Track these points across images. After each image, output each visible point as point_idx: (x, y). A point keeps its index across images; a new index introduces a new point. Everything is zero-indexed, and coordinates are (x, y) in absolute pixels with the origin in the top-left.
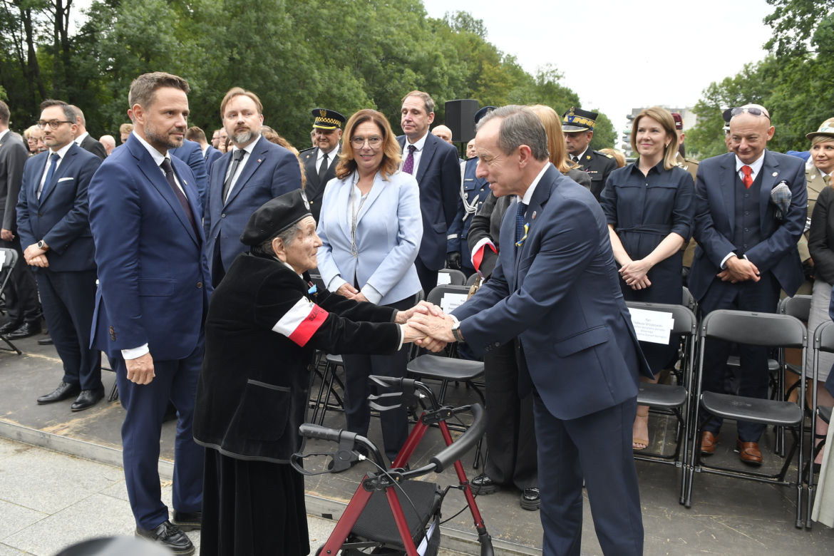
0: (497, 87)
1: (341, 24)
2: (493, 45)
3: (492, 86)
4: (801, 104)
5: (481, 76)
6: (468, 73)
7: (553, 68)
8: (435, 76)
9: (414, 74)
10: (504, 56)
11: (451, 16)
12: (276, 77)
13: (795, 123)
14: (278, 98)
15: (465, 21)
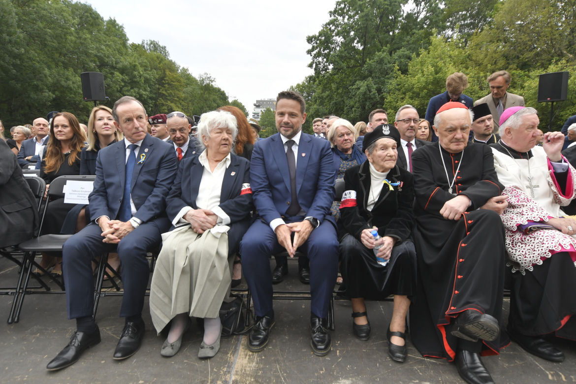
0: (175, 85)
1: (64, 40)
2: (173, 61)
3: (172, 84)
4: (328, 96)
5: (166, 79)
6: (157, 76)
7: (209, 76)
8: (135, 77)
9: (120, 75)
10: (181, 68)
11: (146, 42)
12: (14, 71)
13: (326, 105)
14: (19, 86)
15: (155, 47)
